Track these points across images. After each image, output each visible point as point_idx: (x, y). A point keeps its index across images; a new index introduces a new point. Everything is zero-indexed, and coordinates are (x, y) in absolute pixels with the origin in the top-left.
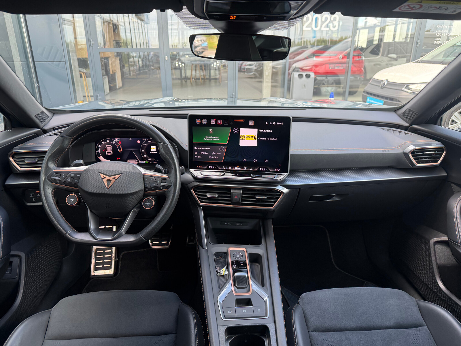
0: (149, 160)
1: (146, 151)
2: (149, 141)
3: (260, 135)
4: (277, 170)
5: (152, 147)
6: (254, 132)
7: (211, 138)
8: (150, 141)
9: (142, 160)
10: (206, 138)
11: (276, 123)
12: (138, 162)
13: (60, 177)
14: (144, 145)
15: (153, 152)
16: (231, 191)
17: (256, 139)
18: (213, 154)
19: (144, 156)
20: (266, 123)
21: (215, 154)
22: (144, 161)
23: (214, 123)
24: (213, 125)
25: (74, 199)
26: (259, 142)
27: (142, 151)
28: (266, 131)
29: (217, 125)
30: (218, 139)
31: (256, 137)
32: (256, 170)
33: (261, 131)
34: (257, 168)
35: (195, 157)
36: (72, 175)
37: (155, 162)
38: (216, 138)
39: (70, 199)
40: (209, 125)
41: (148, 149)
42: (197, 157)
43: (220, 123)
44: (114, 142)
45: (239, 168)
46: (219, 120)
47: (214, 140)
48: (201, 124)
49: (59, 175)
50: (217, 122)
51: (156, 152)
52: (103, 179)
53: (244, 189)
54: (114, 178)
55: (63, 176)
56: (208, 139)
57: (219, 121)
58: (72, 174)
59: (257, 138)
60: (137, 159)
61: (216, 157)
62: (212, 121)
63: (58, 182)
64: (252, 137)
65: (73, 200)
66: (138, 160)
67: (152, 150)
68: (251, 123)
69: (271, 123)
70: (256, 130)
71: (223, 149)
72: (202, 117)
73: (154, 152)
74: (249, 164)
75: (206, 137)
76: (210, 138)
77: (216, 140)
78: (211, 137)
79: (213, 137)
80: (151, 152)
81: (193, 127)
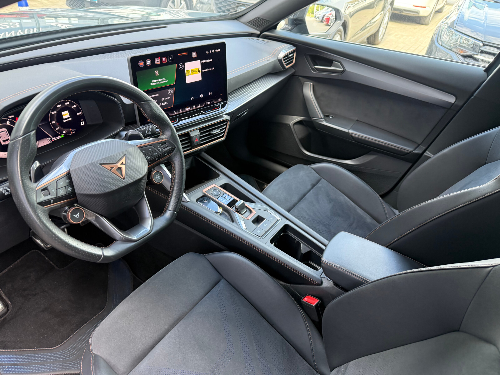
0: (65, 132)
1: (57, 121)
2: (57, 106)
3: (203, 66)
4: (220, 100)
5: (63, 113)
6: (197, 64)
7: (158, 82)
8: (59, 106)
9: (56, 135)
10: (152, 83)
11: (215, 51)
12: (51, 139)
13: (50, 194)
14: (52, 113)
15: (67, 120)
16: (190, 136)
17: (200, 72)
18: (162, 100)
19: (57, 129)
20: (207, 52)
21: (164, 99)
22: (59, 136)
23: (159, 63)
24: (158, 66)
25: (79, 213)
26: (203, 74)
27: (53, 122)
28: (207, 61)
29: (162, 64)
30: (166, 80)
31: (200, 69)
32: (203, 106)
33: (203, 61)
34: (204, 103)
37: (72, 132)
38: (163, 81)
39: (74, 215)
40: (154, 65)
41: (59, 117)
43: (165, 61)
44: (8, 123)
45: (188, 109)
46: (164, 57)
47: (161, 82)
48: (146, 67)
49: (47, 191)
50: (161, 60)
51: (71, 119)
52: (110, 170)
53: (200, 130)
54: (122, 164)
55: (53, 191)
56: (155, 84)
57: (164, 59)
59: (201, 71)
60: (49, 137)
61: (165, 103)
62: (156, 61)
63: (52, 201)
64: (196, 70)
65: (78, 215)
66: (50, 138)
67: (64, 117)
68: (194, 55)
69: (211, 52)
70: (199, 61)
71: (171, 91)
72: (144, 58)
73: (68, 120)
74: (198, 101)
75: (153, 81)
76: (157, 82)
77: (163, 82)
78: (158, 80)
79: (160, 80)
80: (64, 121)
81: (137, 72)
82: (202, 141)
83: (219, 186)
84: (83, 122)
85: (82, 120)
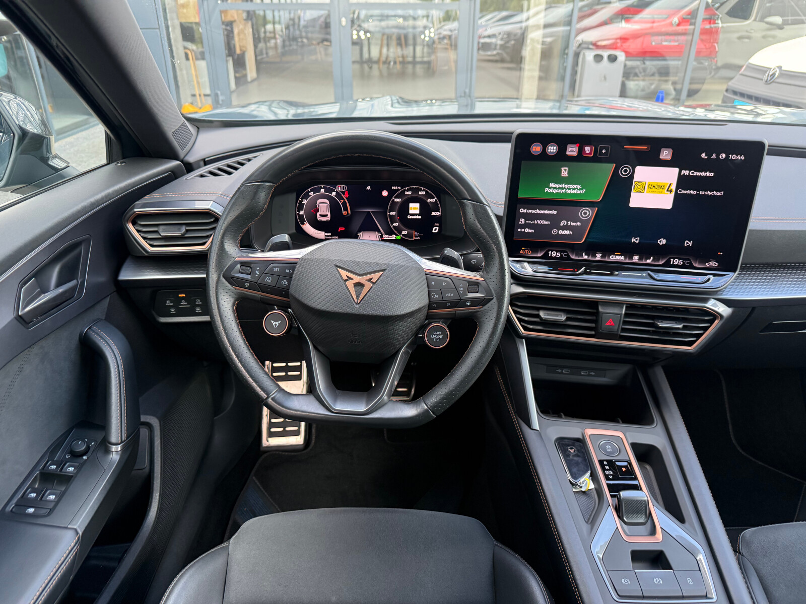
0: (404, 232)
1: (399, 214)
2: (406, 193)
3: (682, 182)
4: (713, 264)
5: (411, 205)
6: (670, 175)
7: (562, 188)
8: (409, 193)
9: (390, 233)
10: (550, 188)
11: (727, 157)
12: (381, 236)
13: (250, 274)
14: (396, 200)
15: (413, 217)
16: (598, 309)
17: (671, 191)
18: (562, 225)
19: (395, 224)
20: (703, 155)
21: (568, 224)
22: (394, 236)
23: (575, 154)
24: (572, 159)
25: (279, 322)
26: (677, 197)
27: (392, 213)
28: (699, 174)
29: (581, 157)
30: (580, 189)
31: (673, 187)
32: (661, 262)
33: (686, 172)
34: (663, 258)
35: (519, 230)
36: (275, 270)
37: (415, 237)
38: (574, 189)
39: (272, 322)
40: (561, 157)
41: (403, 210)
42: (523, 230)
43: (590, 153)
44: (334, 194)
45: (619, 258)
46: (588, 145)
47: (569, 191)
48: (544, 156)
49: (248, 268)
50: (581, 151)
51: (420, 217)
52: (346, 281)
53: (631, 306)
54: (370, 280)
55: (257, 272)
56: (555, 191)
57: (587, 149)
58: (276, 267)
59: (674, 190)
60: (379, 231)
61: (567, 232)
62: (570, 149)
63: (247, 285)
64: (662, 187)
65: (277, 323)
66: (381, 233)
67: (411, 212)
68: (666, 154)
69: (714, 156)
70: (677, 170)
71: (587, 214)
72: (545, 139)
73: (415, 217)
74: (644, 250)
75: (552, 185)
76: (559, 188)
77: (574, 192)
78: (563, 186)
79: (567, 186)
80: (409, 217)
81: (522, 162)
82: (624, 330)
83: (630, 442)
84: (438, 228)
85: (438, 224)
